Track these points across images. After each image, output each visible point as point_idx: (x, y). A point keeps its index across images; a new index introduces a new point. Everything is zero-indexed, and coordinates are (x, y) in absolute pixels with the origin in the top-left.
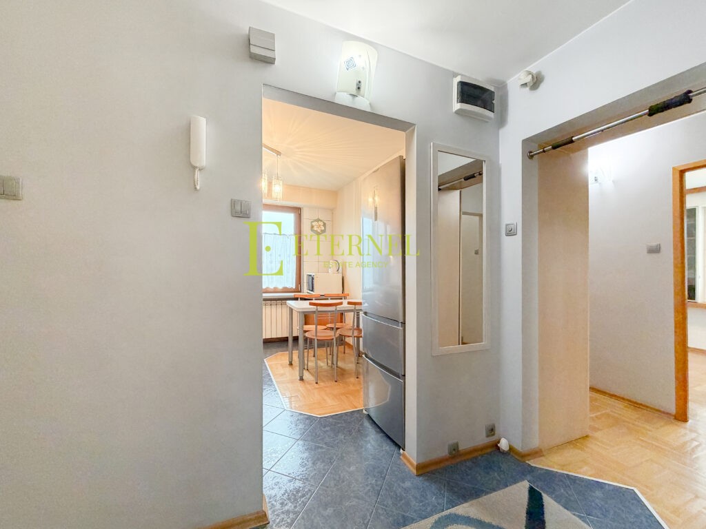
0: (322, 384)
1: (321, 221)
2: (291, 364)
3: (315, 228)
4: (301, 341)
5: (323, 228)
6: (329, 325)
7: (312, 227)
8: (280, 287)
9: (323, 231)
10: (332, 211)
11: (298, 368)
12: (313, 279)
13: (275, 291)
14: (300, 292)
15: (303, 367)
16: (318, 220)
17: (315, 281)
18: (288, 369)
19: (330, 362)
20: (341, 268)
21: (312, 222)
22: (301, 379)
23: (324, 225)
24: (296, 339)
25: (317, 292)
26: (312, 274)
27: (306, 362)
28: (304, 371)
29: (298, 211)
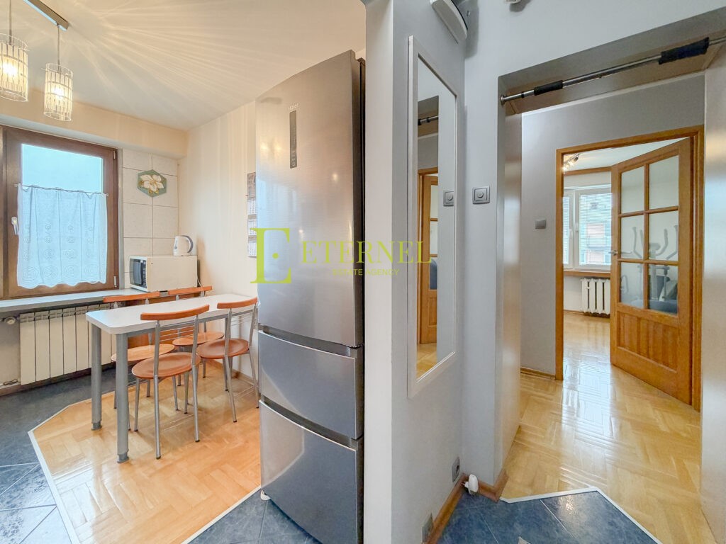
0: (169, 456)
1: (158, 174)
2: (98, 427)
3: (146, 185)
4: (121, 372)
5: (161, 186)
6: (178, 341)
7: (141, 183)
8: (72, 283)
9: (162, 191)
10: (178, 162)
11: (115, 434)
12: (143, 266)
13: (61, 290)
14: (117, 288)
15: (128, 428)
16: (152, 173)
17: (147, 270)
18: (92, 441)
19: (181, 402)
20: (195, 248)
21: (139, 175)
22: (124, 459)
23: (164, 181)
24: (109, 369)
25: (153, 287)
26: (142, 259)
27: (132, 413)
28: (130, 437)
29: (110, 155)
